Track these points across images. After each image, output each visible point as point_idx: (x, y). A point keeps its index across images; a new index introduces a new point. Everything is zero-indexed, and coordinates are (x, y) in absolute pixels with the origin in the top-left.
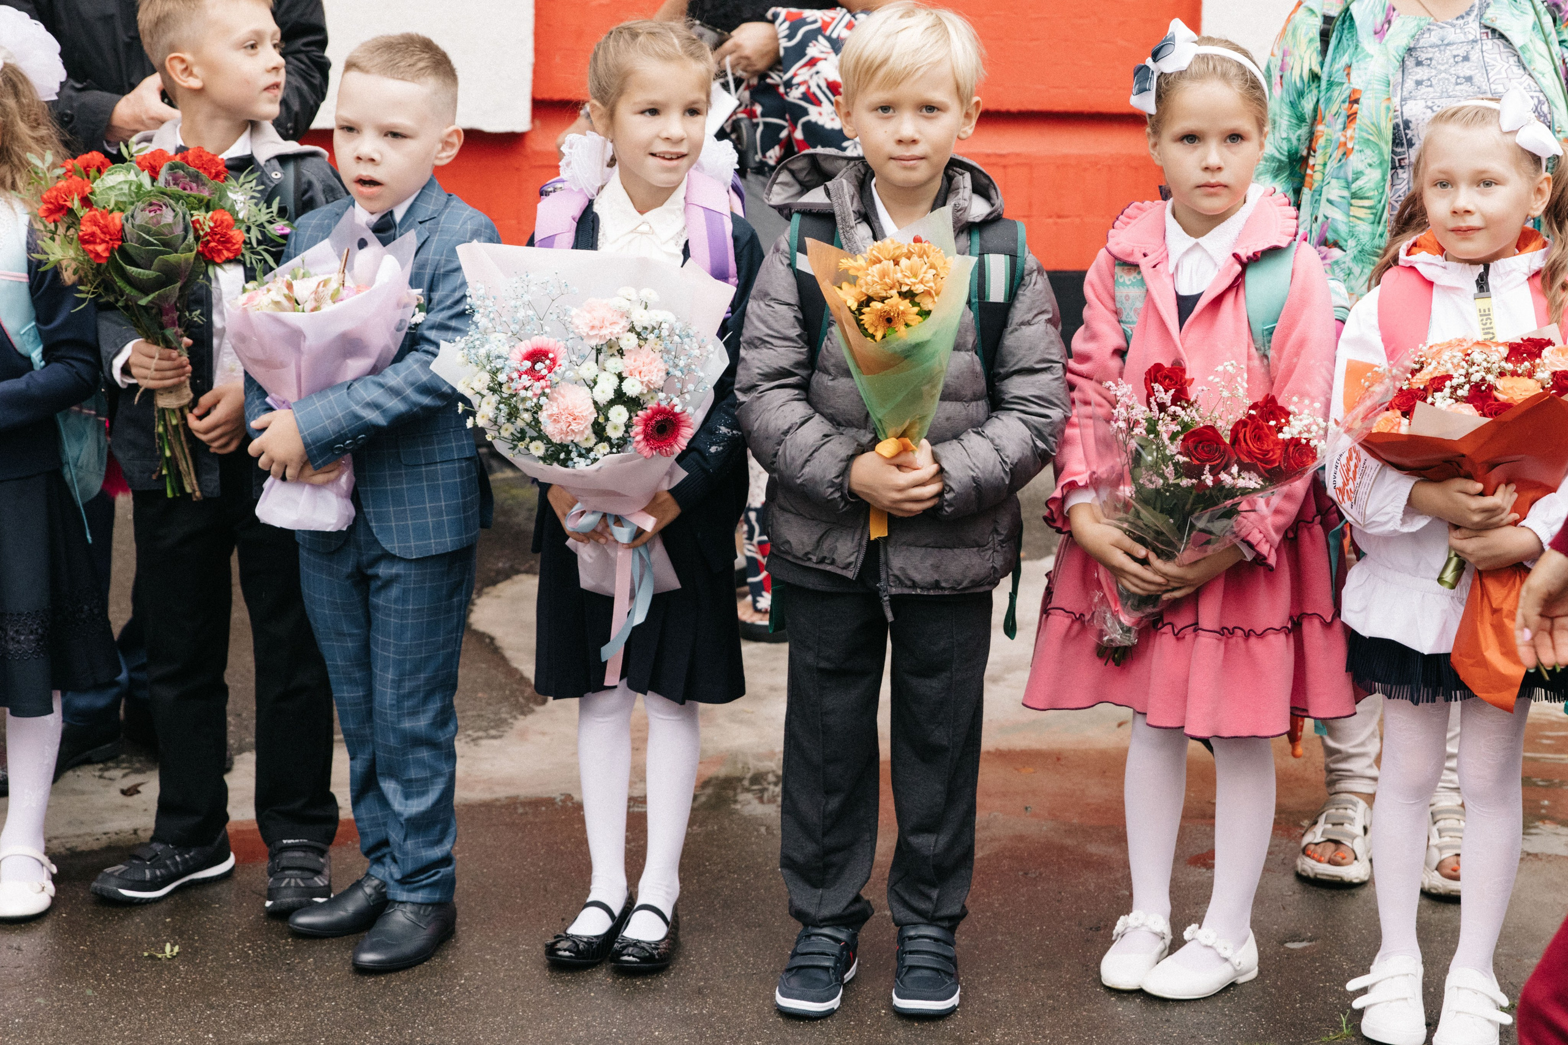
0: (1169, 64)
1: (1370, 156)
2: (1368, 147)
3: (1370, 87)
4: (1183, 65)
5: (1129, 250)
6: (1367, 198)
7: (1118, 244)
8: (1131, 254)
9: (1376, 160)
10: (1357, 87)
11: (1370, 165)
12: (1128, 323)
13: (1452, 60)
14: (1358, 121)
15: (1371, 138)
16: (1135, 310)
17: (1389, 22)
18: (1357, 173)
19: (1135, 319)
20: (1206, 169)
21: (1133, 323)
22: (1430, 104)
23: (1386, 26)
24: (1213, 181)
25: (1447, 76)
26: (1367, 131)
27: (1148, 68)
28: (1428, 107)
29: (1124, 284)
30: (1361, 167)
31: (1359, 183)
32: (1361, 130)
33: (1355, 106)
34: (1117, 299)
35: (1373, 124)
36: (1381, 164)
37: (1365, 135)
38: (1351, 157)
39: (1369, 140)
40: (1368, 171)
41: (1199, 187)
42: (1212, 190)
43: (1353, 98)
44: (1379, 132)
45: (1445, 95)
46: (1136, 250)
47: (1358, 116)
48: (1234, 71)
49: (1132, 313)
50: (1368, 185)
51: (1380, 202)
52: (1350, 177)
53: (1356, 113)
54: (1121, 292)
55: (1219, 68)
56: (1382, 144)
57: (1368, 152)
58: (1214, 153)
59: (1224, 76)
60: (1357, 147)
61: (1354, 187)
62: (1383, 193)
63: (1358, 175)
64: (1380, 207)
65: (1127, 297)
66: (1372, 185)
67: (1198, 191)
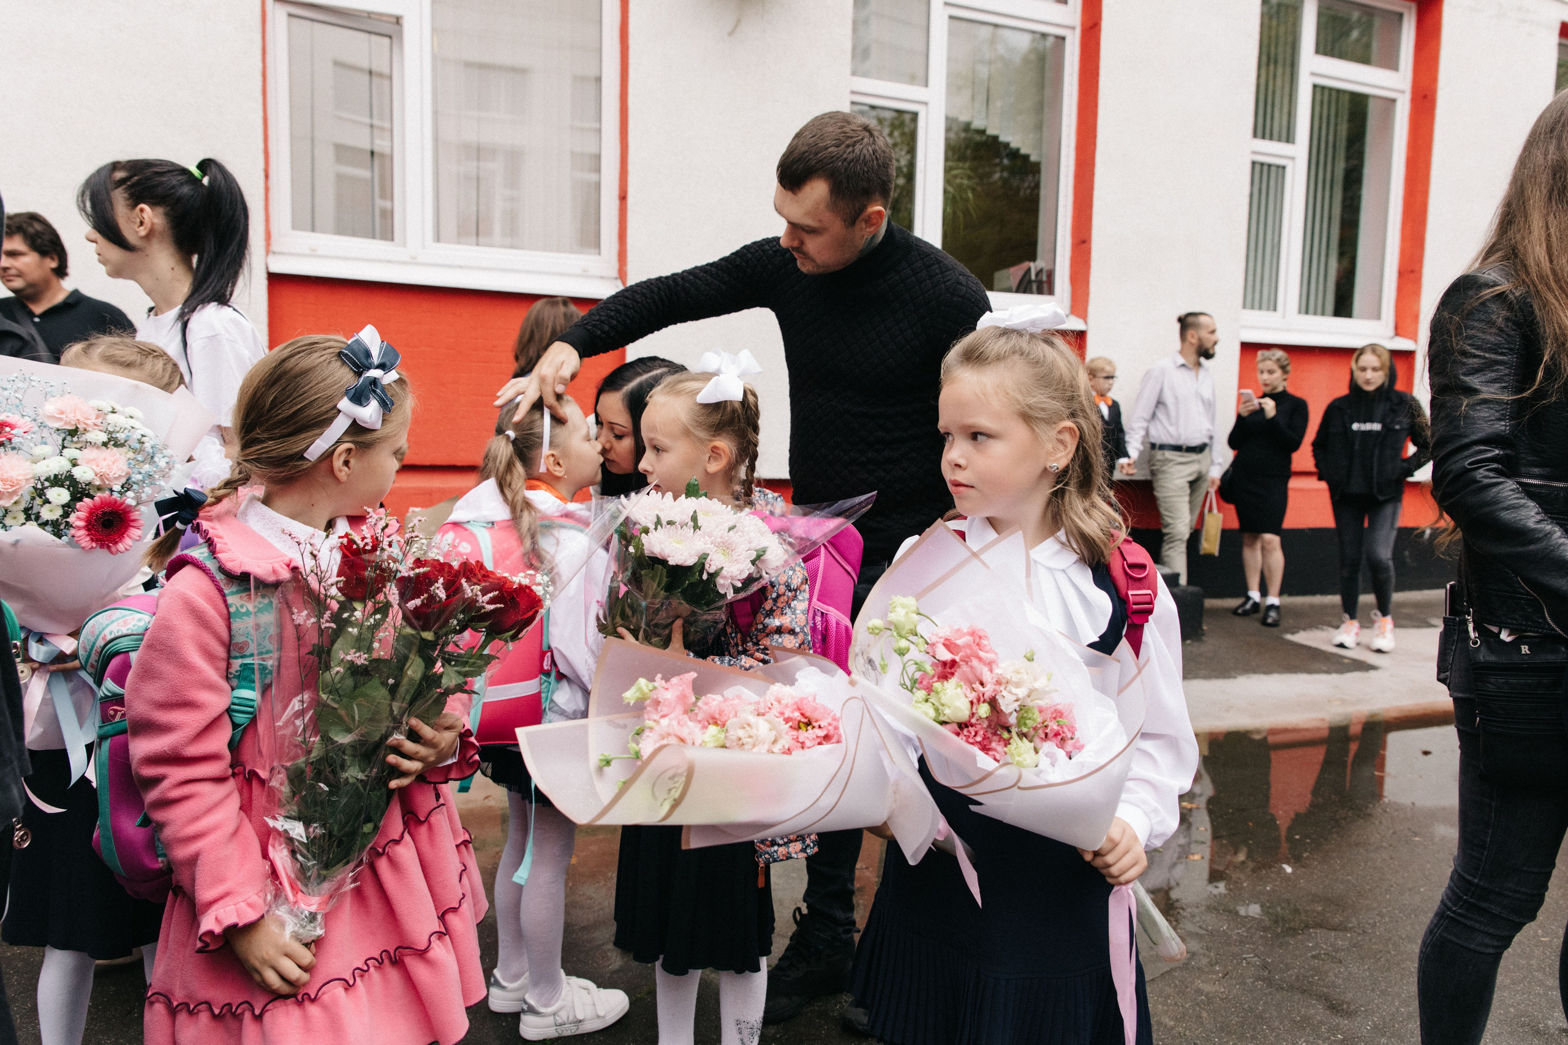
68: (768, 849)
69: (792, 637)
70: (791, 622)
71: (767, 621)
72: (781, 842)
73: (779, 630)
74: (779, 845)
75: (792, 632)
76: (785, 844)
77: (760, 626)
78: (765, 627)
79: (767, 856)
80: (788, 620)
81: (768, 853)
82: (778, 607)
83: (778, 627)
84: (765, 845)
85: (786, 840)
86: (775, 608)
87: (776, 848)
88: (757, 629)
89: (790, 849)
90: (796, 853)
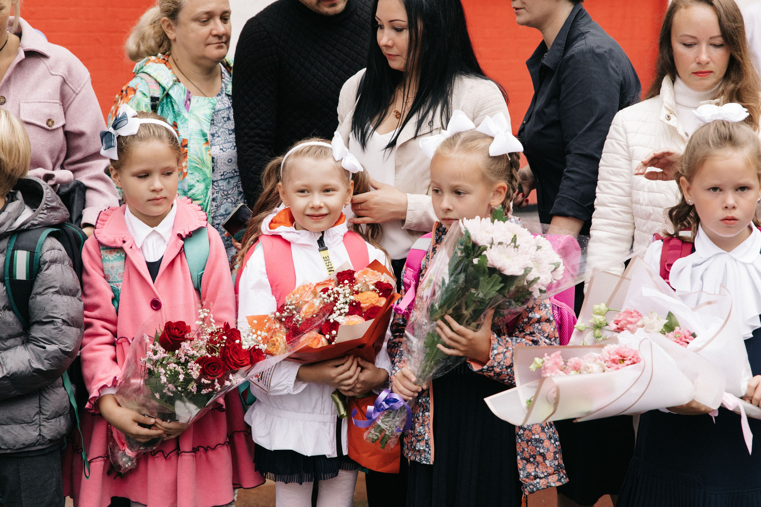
0: (124, 132)
1: (198, 176)
2: (196, 171)
3: (192, 137)
4: (134, 131)
5: (112, 240)
6: (198, 200)
7: (105, 237)
8: (115, 242)
9: (201, 178)
10: (185, 138)
11: (198, 181)
12: (115, 282)
13: (222, 120)
14: (188, 157)
15: (198, 166)
16: (119, 274)
17: (190, 100)
18: (191, 186)
19: (119, 279)
20: (154, 191)
21: (118, 282)
22: (222, 147)
23: (188, 102)
24: (158, 196)
25: (224, 130)
26: (195, 162)
27: (111, 133)
28: (221, 149)
29: (109, 260)
30: (192, 182)
31: (192, 191)
32: (191, 161)
33: (186, 148)
34: (105, 269)
35: (199, 158)
36: (204, 180)
37: (195, 165)
38: (187, 177)
39: (196, 167)
40: (197, 184)
41: (149, 200)
42: (157, 202)
43: (184, 144)
44: (203, 162)
45: (226, 141)
46: (117, 239)
47: (188, 154)
48: (165, 134)
49: (117, 277)
50: (197, 192)
51: (205, 201)
52: (186, 189)
53: (186, 153)
54: (107, 265)
55: (156, 133)
56: (205, 169)
57: (196, 174)
58: (157, 182)
59: (160, 137)
60: (189, 172)
61: (190, 194)
62: (206, 196)
63: (191, 187)
64: (205, 204)
65: (112, 268)
66: (200, 192)
67: (150, 202)
68: (532, 482)
69: (548, 324)
70: (546, 314)
71: (530, 315)
72: (542, 476)
73: (539, 321)
74: (541, 478)
75: (548, 321)
76: (545, 476)
77: (526, 320)
78: (530, 319)
79: (531, 487)
80: (544, 313)
81: (532, 485)
82: (537, 305)
83: (538, 319)
84: (530, 479)
85: (546, 474)
86: (535, 306)
87: (538, 480)
88: (523, 322)
89: (549, 480)
90: (554, 482)
